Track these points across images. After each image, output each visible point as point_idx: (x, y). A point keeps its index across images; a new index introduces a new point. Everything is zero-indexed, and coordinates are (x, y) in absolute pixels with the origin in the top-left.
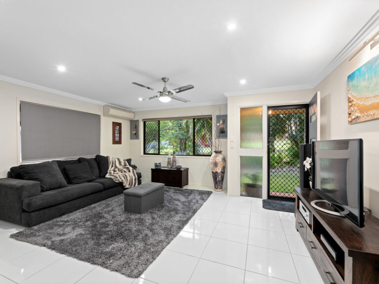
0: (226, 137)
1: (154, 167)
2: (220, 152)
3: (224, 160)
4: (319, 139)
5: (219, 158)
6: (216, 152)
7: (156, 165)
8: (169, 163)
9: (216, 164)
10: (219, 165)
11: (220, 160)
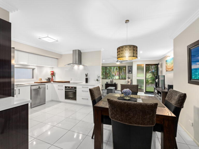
0: (132, 73)
1: (106, 83)
2: (130, 78)
3: (131, 80)
4: (160, 75)
5: (130, 80)
6: (128, 78)
7: (107, 82)
8: (111, 82)
9: (128, 82)
10: (130, 82)
11: (130, 81)
